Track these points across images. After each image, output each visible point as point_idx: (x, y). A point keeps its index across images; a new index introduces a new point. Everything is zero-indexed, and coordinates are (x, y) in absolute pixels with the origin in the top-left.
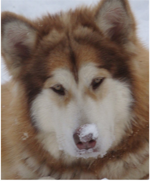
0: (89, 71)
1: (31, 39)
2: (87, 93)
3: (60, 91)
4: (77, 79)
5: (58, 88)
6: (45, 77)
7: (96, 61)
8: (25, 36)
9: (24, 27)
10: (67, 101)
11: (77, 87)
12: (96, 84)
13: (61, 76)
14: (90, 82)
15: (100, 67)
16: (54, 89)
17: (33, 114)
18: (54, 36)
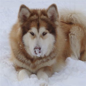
0: (43, 29)
1: (28, 15)
2: (41, 36)
3: (33, 34)
4: (38, 32)
5: (32, 33)
6: (29, 29)
7: (45, 27)
8: (27, 14)
9: (27, 11)
10: (34, 38)
11: (38, 34)
12: (44, 34)
13: (34, 30)
14: (42, 33)
15: (46, 29)
16: (31, 33)
17: (23, 39)
18: (35, 17)
